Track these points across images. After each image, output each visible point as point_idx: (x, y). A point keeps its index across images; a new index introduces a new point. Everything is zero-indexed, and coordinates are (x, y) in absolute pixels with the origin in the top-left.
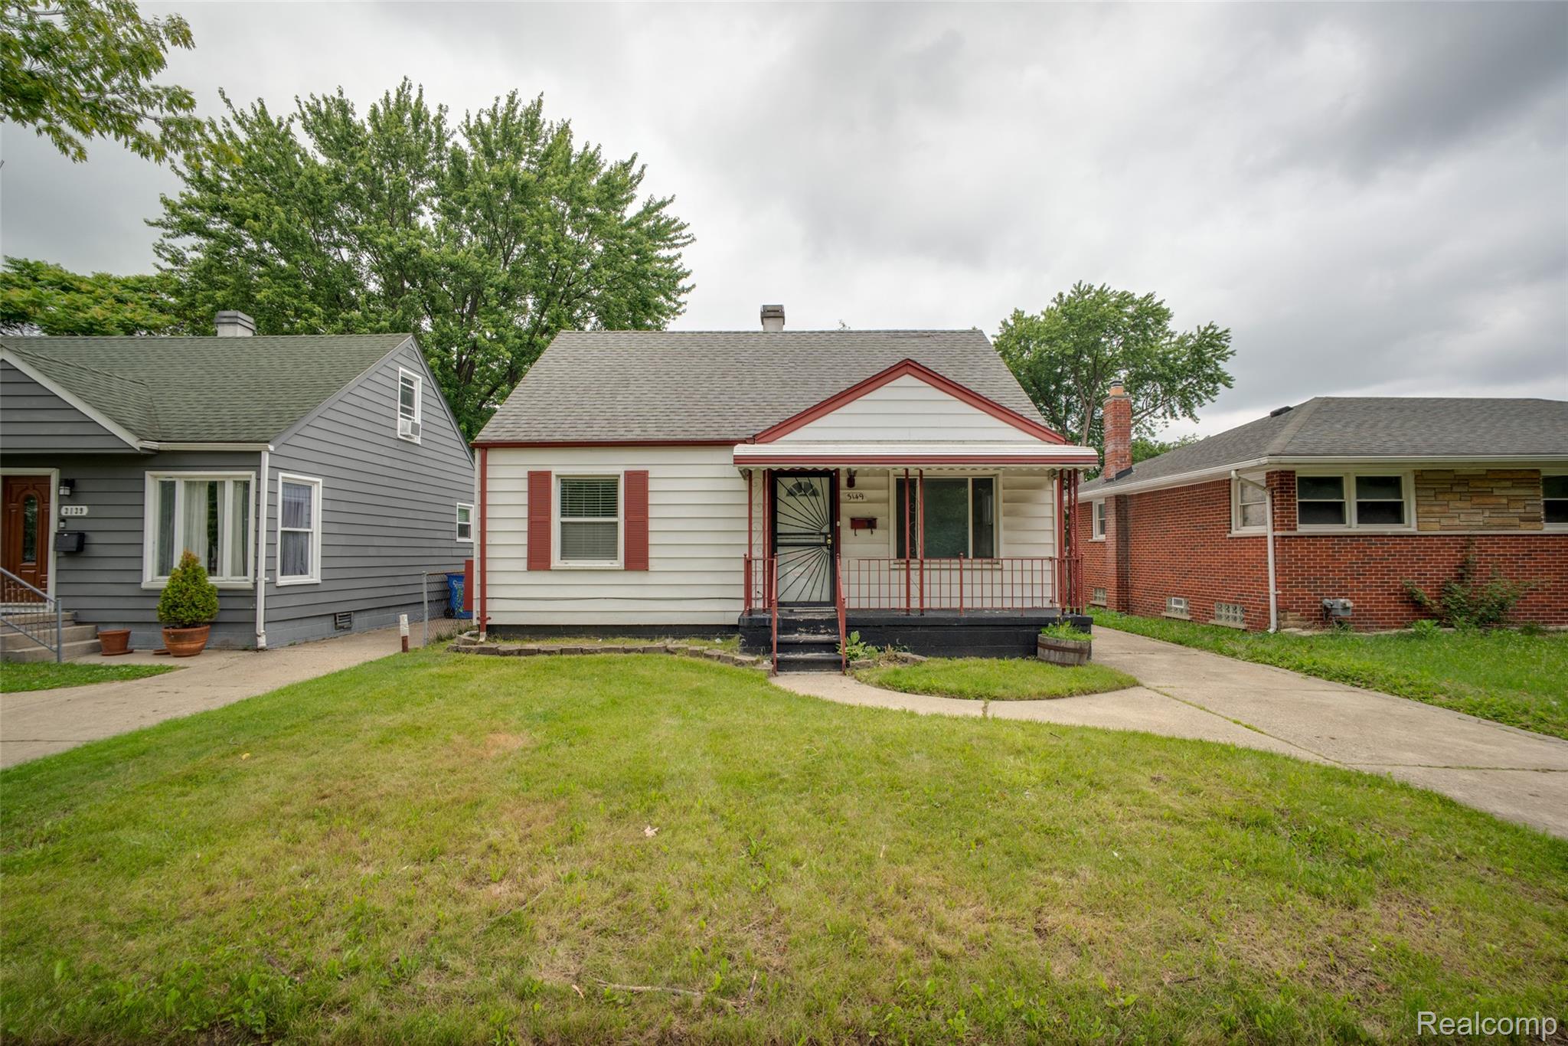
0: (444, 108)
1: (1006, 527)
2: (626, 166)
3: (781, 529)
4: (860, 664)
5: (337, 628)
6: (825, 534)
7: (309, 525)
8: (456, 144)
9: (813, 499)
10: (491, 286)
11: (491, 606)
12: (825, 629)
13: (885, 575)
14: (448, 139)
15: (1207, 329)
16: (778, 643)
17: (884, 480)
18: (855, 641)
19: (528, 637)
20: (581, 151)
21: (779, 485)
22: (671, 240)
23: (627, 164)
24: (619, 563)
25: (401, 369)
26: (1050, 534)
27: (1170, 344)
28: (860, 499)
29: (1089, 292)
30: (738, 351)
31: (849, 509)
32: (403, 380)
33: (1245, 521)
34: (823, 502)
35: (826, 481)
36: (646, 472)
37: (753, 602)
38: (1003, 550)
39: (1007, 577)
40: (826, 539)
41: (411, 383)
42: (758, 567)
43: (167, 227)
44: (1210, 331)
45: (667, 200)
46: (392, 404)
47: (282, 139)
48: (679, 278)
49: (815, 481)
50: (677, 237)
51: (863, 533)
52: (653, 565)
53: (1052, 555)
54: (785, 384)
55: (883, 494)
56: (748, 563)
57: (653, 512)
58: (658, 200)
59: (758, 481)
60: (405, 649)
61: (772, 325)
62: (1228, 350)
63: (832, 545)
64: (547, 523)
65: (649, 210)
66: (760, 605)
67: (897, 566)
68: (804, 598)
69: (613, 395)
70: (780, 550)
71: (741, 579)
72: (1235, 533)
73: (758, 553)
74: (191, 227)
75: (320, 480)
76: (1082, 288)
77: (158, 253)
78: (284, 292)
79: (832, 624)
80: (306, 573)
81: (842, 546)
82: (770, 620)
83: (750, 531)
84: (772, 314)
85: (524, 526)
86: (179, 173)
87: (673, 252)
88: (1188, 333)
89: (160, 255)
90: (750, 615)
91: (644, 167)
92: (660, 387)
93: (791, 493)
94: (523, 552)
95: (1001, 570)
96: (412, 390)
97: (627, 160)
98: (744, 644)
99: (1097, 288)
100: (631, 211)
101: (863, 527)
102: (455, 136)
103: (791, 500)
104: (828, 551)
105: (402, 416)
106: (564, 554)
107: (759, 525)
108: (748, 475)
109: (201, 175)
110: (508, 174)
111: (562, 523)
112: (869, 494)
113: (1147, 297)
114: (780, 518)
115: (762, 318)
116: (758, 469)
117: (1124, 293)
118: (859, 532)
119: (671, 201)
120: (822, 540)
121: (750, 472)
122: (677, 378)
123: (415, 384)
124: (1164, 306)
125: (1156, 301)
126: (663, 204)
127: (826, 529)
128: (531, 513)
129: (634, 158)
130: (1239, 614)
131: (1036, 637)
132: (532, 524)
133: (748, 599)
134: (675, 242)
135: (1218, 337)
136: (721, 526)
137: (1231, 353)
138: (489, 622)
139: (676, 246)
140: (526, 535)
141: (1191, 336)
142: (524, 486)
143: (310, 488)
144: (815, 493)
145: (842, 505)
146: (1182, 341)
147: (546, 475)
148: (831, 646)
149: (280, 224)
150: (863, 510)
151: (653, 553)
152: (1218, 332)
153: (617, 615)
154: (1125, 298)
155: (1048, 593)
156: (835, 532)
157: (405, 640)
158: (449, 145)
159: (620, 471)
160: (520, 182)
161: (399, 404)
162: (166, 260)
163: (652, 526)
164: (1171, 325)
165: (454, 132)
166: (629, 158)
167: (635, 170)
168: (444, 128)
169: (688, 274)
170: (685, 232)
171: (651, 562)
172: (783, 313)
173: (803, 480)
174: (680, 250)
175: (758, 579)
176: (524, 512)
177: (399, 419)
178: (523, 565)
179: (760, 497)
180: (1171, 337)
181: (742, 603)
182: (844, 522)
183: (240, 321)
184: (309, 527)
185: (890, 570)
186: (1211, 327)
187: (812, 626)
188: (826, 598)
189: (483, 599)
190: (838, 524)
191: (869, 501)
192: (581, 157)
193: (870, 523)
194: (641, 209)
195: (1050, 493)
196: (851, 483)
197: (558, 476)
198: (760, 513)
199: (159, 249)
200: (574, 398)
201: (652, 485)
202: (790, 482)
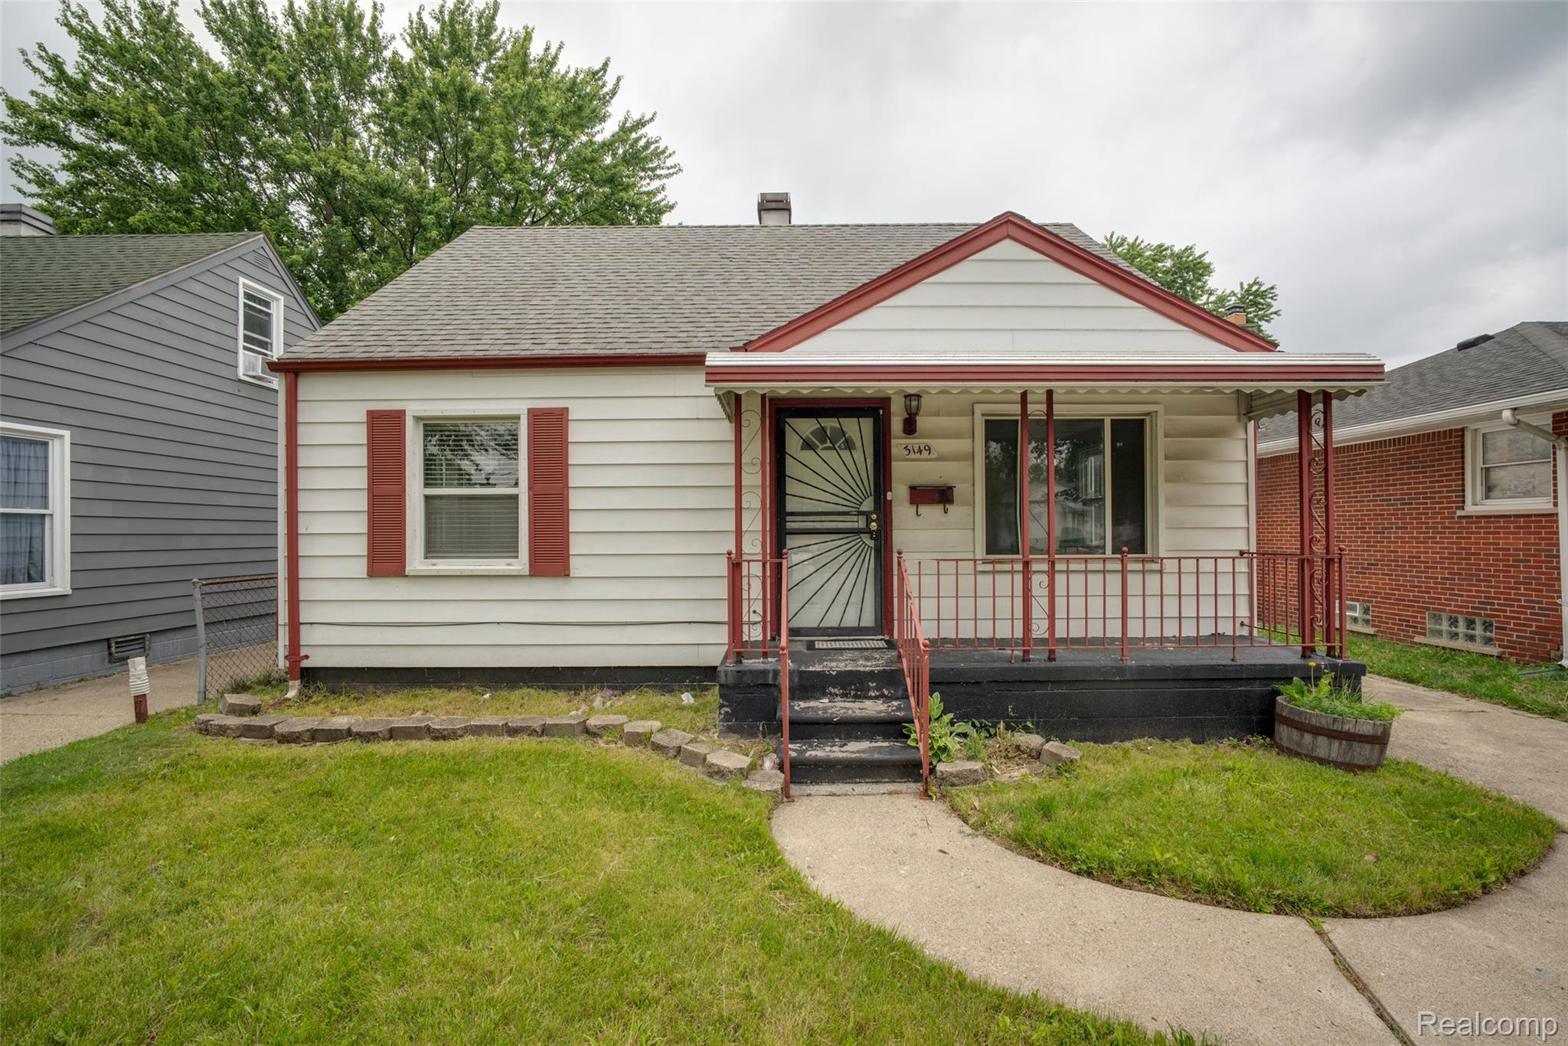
0: (379, 6)
1: (1169, 502)
2: (595, 75)
3: (791, 505)
4: (958, 775)
5: (112, 659)
6: (867, 514)
7: (44, 500)
8: (395, 53)
9: (845, 454)
10: (430, 213)
11: (307, 636)
12: (878, 688)
13: (967, 582)
14: (385, 47)
15: (1251, 286)
16: (792, 723)
17: (964, 422)
18: (935, 713)
19: (371, 688)
20: (541, 53)
21: (789, 435)
22: (653, 170)
23: (597, 72)
24: (521, 563)
25: (242, 280)
26: (1242, 511)
27: (1208, 303)
28: (925, 454)
29: (1122, 245)
30: (724, 246)
31: (905, 471)
32: (248, 296)
33: (1489, 490)
34: (862, 458)
35: (867, 424)
36: (565, 411)
37: (745, 628)
38: (1165, 538)
39: (1171, 584)
40: (869, 521)
41: (267, 304)
42: (754, 573)
43: (12, 132)
44: (1254, 288)
45: (647, 118)
46: (228, 330)
47: (165, 30)
48: (661, 212)
49: (850, 425)
50: (659, 167)
51: (931, 512)
52: (576, 566)
53: (1244, 548)
54: (795, 283)
55: (963, 445)
56: (736, 566)
57: (575, 478)
58: (636, 116)
59: (753, 421)
60: (141, 715)
61: (772, 219)
62: (1272, 310)
63: (878, 531)
64: (398, 500)
65: (625, 130)
66: (754, 633)
67: (989, 567)
68: (832, 621)
69: (526, 298)
70: (792, 541)
71: (722, 590)
72: (1470, 509)
73: (753, 546)
74: (46, 133)
75: (67, 434)
76: (1114, 240)
77: (17, 172)
78: (170, 218)
79: (890, 681)
80: (42, 579)
81: (894, 532)
82: (776, 673)
83: (739, 509)
84: (773, 205)
85: (361, 502)
86: (35, 70)
87: (655, 184)
88: (1228, 292)
89: (21, 175)
90: (739, 657)
91: (619, 79)
92: (602, 287)
93: (808, 445)
94: (361, 547)
95: (1161, 572)
96: (268, 315)
97: (597, 67)
98: (727, 717)
99: (1131, 240)
100: (605, 131)
101: (931, 501)
102: (394, 43)
103: (808, 456)
104: (871, 543)
105: (245, 348)
106: (432, 549)
107: (754, 501)
108: (734, 406)
109: (62, 72)
110: (452, 82)
111: (427, 498)
112: (940, 445)
113: (1186, 249)
114: (791, 487)
115: (760, 211)
116: (751, 393)
117: (1160, 246)
118: (923, 509)
119: (652, 119)
120: (861, 524)
121: (738, 398)
122: (632, 276)
123: (274, 305)
124: (1207, 260)
125: (1197, 253)
126: (641, 124)
127: (868, 505)
128: (372, 480)
129: (606, 65)
130: (1479, 631)
131: (1273, 703)
132: (374, 499)
133: (735, 623)
134: (658, 172)
135: (1263, 295)
136: (693, 500)
137: (1275, 313)
138: (305, 664)
139: (659, 177)
140: (364, 518)
141: (1233, 294)
142: (360, 435)
143: (46, 444)
144: (849, 445)
145: (895, 466)
146: (1222, 300)
147: (398, 417)
148: (894, 728)
149: (159, 130)
150: (930, 473)
151: (576, 546)
152: (1263, 288)
153: (518, 650)
154: (1160, 251)
155: (1243, 611)
156: (883, 508)
157: (140, 702)
158: (387, 54)
159: (520, 408)
160: (469, 94)
161: (241, 331)
162: (30, 181)
163: (575, 501)
164: (1212, 282)
165: (394, 38)
166: (601, 65)
167: (610, 79)
168: (381, 32)
169: (672, 207)
170: (669, 162)
171: (574, 562)
172: (789, 203)
173: (830, 423)
174: (665, 181)
175: (754, 590)
176: (361, 480)
177: (241, 351)
178: (361, 567)
179: (755, 450)
180: (1211, 294)
181: (724, 631)
182: (899, 493)
183: (24, 218)
184: (46, 507)
185: (976, 573)
186: (1255, 283)
187: (853, 684)
188: (868, 620)
189: (295, 625)
190: (889, 496)
191: (941, 458)
192: (541, 61)
193: (942, 495)
194: (617, 129)
195: (1241, 445)
196: (910, 427)
197: (418, 419)
198: (755, 478)
199: (18, 166)
200: (465, 301)
201: (575, 433)
202: (806, 426)
